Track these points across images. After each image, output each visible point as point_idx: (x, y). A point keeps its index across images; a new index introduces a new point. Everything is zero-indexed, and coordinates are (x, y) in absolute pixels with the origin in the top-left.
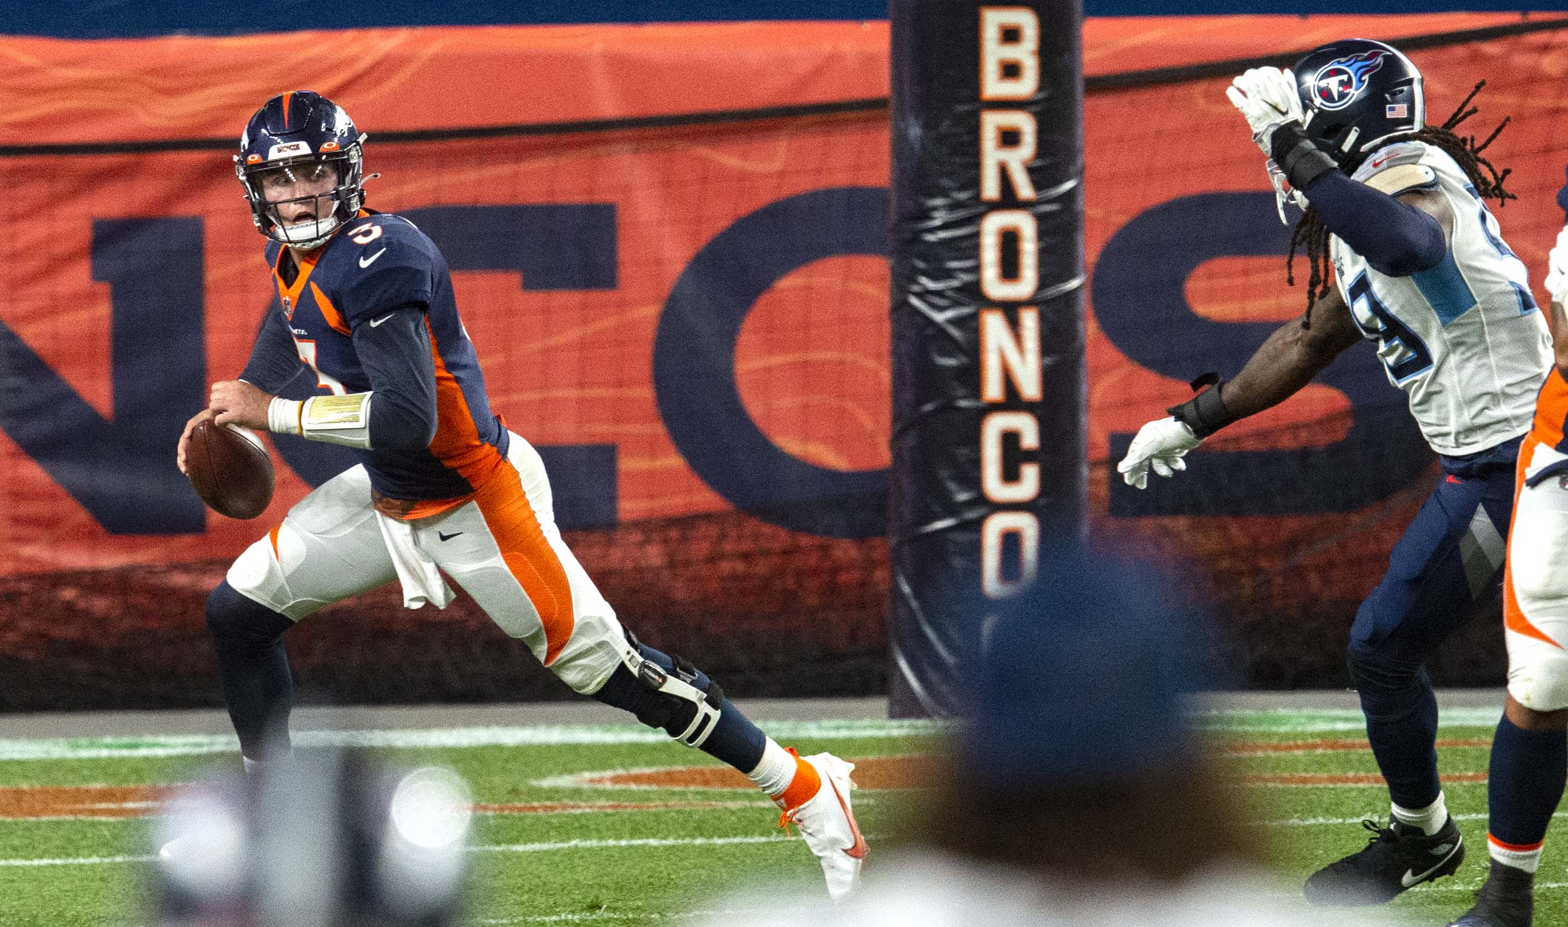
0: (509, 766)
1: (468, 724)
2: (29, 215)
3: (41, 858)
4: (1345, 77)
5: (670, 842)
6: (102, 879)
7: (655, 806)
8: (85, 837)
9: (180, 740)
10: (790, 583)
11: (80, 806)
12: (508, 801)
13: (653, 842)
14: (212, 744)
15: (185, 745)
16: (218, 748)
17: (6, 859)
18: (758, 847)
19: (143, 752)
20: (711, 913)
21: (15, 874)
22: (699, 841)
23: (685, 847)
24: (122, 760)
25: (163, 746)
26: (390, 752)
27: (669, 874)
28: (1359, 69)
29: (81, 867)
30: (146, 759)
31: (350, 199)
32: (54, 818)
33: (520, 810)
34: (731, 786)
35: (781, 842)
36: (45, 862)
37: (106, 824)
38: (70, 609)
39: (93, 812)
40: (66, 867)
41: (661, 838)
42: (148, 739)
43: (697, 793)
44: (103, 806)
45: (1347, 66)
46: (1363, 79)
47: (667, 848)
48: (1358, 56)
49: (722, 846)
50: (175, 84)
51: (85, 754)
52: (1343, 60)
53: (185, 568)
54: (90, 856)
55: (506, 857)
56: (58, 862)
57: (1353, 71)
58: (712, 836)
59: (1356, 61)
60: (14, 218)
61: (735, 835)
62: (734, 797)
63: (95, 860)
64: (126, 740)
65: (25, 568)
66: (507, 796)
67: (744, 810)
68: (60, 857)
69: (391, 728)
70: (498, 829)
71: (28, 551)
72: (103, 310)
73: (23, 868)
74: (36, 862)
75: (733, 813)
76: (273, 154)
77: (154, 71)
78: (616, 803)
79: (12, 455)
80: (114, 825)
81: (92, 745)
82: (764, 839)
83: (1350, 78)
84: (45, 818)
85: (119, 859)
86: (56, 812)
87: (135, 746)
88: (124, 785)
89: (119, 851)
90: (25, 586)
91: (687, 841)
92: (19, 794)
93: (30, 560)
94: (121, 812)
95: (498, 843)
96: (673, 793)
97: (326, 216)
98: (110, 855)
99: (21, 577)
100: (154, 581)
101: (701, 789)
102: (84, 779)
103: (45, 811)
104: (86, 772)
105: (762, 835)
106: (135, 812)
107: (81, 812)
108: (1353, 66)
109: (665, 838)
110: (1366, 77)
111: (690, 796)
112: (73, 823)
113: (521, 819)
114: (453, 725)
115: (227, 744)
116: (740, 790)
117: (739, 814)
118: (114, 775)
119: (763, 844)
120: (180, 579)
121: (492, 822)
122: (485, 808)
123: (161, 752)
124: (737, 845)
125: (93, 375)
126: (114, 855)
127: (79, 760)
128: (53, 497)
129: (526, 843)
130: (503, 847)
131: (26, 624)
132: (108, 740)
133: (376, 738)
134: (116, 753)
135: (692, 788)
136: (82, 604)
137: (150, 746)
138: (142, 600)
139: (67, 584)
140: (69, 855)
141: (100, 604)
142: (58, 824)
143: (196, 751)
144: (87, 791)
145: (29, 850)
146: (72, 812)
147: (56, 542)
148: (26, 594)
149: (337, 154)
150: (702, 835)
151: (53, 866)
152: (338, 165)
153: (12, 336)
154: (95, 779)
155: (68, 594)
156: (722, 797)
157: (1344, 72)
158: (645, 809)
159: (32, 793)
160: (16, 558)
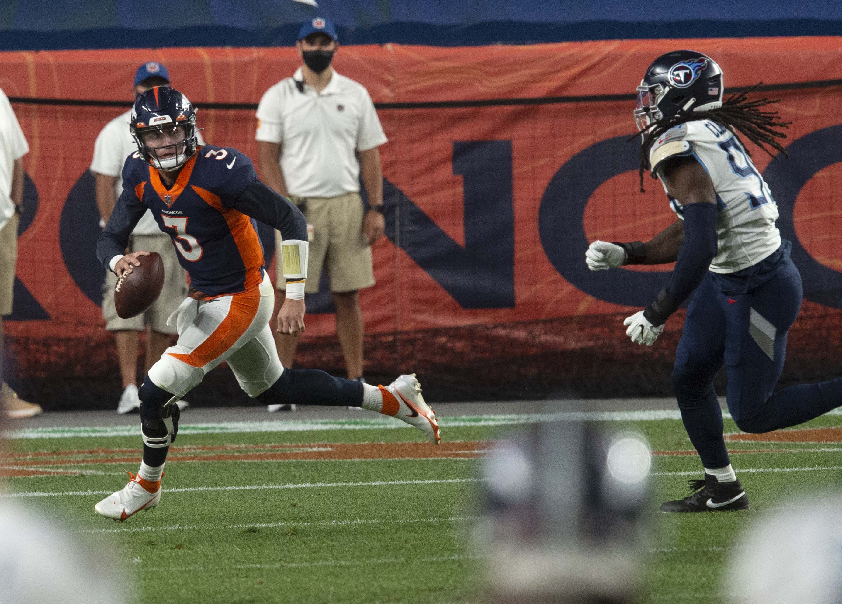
0: (676, 430)
1: (654, 408)
2: (420, 139)
3: (429, 480)
4: (688, 71)
5: (761, 470)
6: (461, 491)
7: (753, 451)
8: (452, 469)
9: (502, 417)
10: (824, 333)
11: (449, 452)
12: (676, 449)
13: (752, 470)
14: (518, 419)
15: (505, 420)
16: (522, 421)
17: (410, 480)
18: (808, 473)
19: (482, 423)
20: (783, 508)
21: (414, 488)
22: (776, 470)
23: (768, 474)
24: (471, 427)
25: (493, 420)
26: (613, 423)
27: (761, 488)
28: (697, 66)
29: (450, 484)
30: (484, 427)
31: (192, 144)
32: (436, 458)
33: (682, 453)
34: (793, 441)
35: (820, 470)
36: (431, 481)
37: (463, 461)
38: (443, 348)
39: (457, 455)
40: (442, 484)
41: (757, 469)
42: (485, 417)
43: (775, 444)
44: (462, 452)
45: (689, 65)
46: (698, 72)
47: (759, 474)
48: (694, 60)
49: (789, 473)
50: (497, 69)
51: (451, 424)
52: (686, 61)
53: (504, 326)
54: (455, 478)
55: (675, 478)
56: (438, 481)
57: (692, 68)
58: (783, 468)
59: (693, 63)
60: (412, 141)
61: (795, 467)
62: (795, 446)
63: (457, 480)
64: (473, 417)
65: (419, 326)
66: (675, 447)
67: (800, 453)
68: (439, 479)
69: (614, 411)
70: (671, 464)
71: (421, 317)
72: (460, 189)
73: (420, 485)
74: (426, 482)
75: (795, 455)
76: (152, 122)
77: (484, 64)
78: (732, 450)
79: (413, 267)
80: (468, 462)
81: (455, 420)
82: (811, 469)
83: (690, 72)
84: (430, 459)
85: (470, 480)
86: (437, 455)
87: (480, 420)
88: (473, 441)
89: (470, 476)
90: (419, 336)
91: (770, 470)
92: (417, 445)
93: (421, 322)
94: (471, 455)
95: (670, 471)
96: (763, 445)
97: (181, 154)
98: (465, 478)
99: (417, 331)
100: (488, 332)
101: (777, 442)
102: (452, 438)
103: (430, 455)
104: (452, 434)
105: (810, 466)
106: (478, 455)
107: (450, 455)
108: (691, 66)
109: (759, 468)
110: (699, 72)
111: (772, 446)
112: (445, 461)
113: (683, 459)
114: (646, 409)
115: (528, 419)
116: (798, 443)
117: (798, 456)
118: (468, 435)
119: (811, 471)
120: (501, 332)
121: (667, 460)
122: (664, 453)
123: (492, 423)
124: (797, 472)
125: (454, 225)
126: (467, 478)
127: (448, 427)
128: (435, 289)
129: (685, 471)
130: (673, 473)
131: (420, 356)
132: (464, 417)
133: (606, 416)
134: (468, 424)
135: (773, 442)
136: (449, 345)
137: (485, 420)
138: (481, 343)
139: (442, 335)
140: (443, 478)
141: (459, 345)
142: (438, 461)
143: (511, 423)
144: (453, 444)
145: (422, 476)
146: (445, 455)
147: (435, 312)
148: (419, 340)
149: (185, 121)
150: (778, 466)
151: (435, 484)
152: (185, 127)
153: (412, 204)
154: (457, 438)
155: (443, 340)
156: (788, 446)
157: (687, 68)
158: (748, 453)
159: (424, 445)
160: (414, 320)
